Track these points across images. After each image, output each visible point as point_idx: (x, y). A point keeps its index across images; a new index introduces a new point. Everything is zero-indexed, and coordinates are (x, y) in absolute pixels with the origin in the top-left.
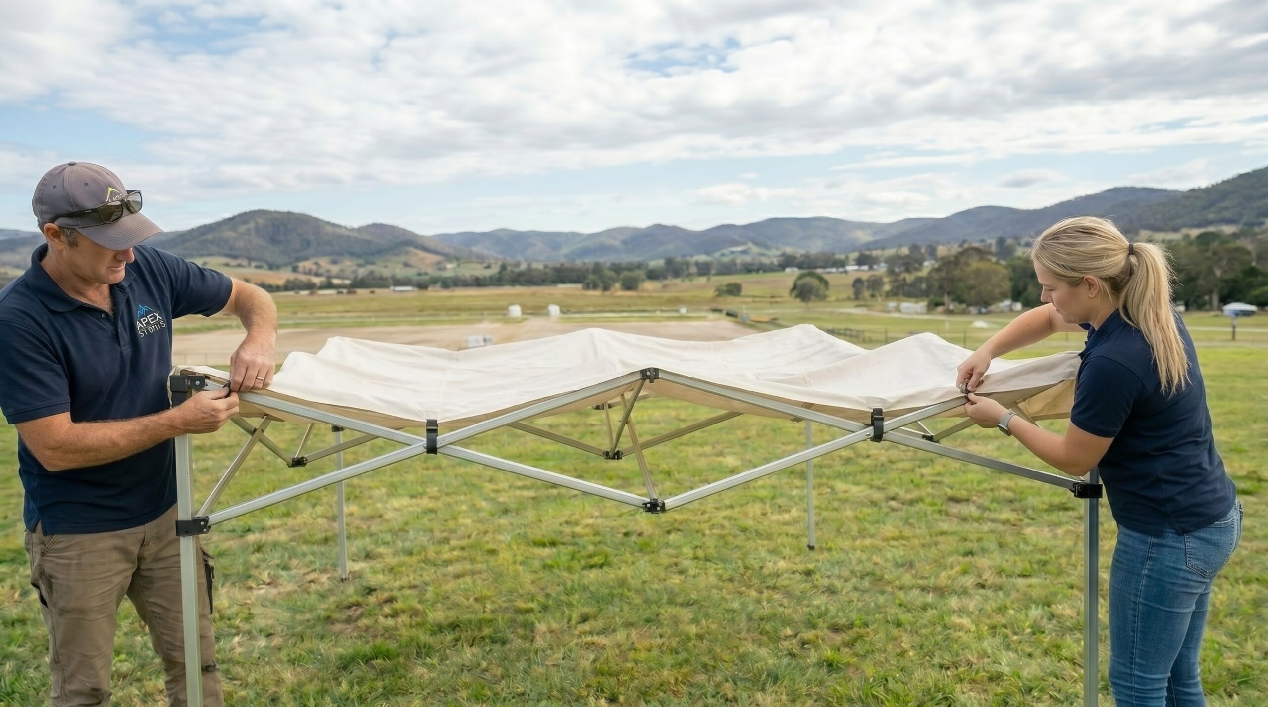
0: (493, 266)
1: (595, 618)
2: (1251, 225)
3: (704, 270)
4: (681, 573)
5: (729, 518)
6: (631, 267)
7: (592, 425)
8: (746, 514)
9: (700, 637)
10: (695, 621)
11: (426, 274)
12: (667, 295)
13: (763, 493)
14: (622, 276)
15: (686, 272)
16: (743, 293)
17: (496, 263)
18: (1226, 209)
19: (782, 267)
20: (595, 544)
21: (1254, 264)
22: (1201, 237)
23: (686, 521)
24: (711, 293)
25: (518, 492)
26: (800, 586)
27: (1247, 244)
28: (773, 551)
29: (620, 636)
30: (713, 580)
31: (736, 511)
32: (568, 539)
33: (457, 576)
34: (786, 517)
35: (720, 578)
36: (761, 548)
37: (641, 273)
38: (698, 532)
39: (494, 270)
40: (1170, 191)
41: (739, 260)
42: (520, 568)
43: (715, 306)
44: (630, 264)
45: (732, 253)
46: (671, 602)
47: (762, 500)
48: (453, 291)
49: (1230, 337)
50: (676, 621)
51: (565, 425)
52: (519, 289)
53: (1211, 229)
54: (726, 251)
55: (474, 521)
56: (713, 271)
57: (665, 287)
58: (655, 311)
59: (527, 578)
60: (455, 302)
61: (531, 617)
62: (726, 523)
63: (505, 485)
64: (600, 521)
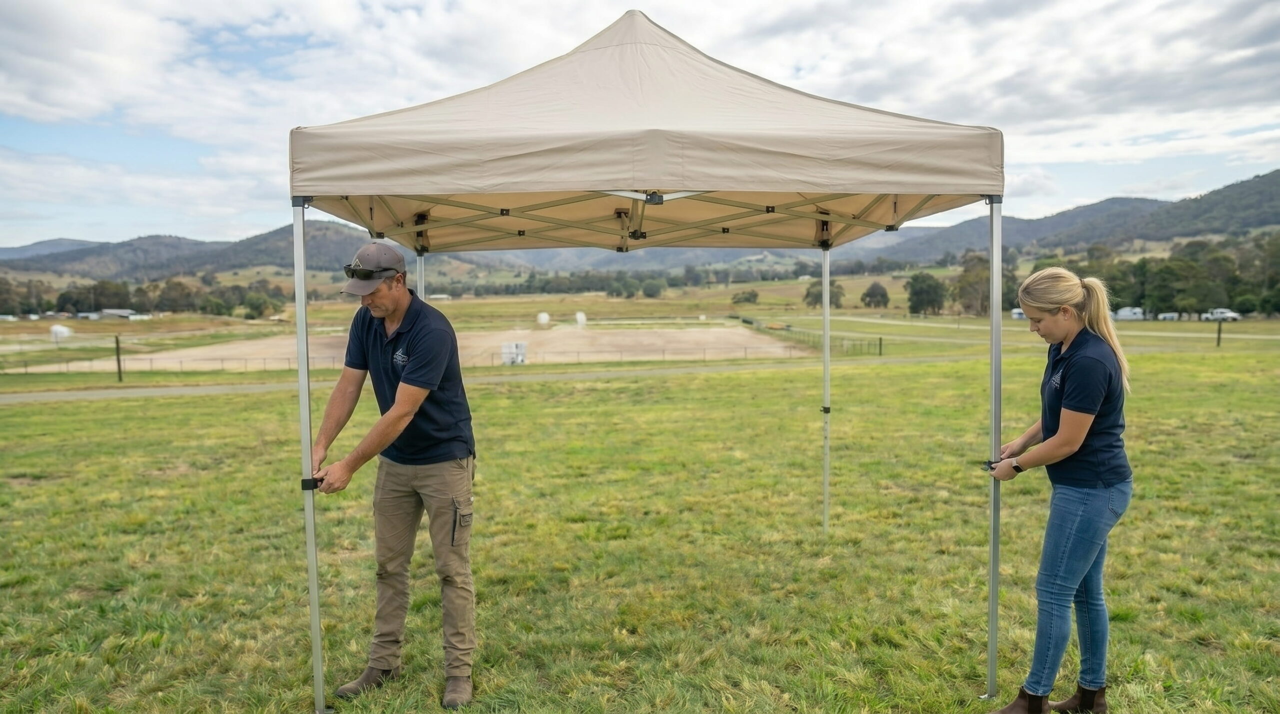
0: (523, 275)
1: (618, 574)
2: (1235, 234)
3: (723, 277)
4: (692, 542)
5: (735, 501)
6: (654, 275)
7: (616, 424)
8: (750, 498)
9: (704, 589)
10: (703, 578)
11: (459, 282)
12: (688, 301)
13: (764, 481)
14: (643, 284)
15: (706, 281)
16: (759, 300)
17: (525, 272)
18: (1215, 218)
19: (797, 274)
20: (619, 521)
21: (1238, 273)
22: (1190, 245)
23: (697, 503)
24: (729, 301)
25: (551, 480)
26: (790, 552)
27: (1231, 253)
28: (772, 527)
29: (640, 588)
30: (717, 548)
31: (740, 496)
32: (596, 517)
33: (505, 544)
34: (785, 499)
35: (724, 546)
36: (760, 524)
37: (663, 281)
38: (706, 511)
39: (523, 279)
40: (1161, 202)
41: (755, 267)
42: (556, 539)
43: (733, 313)
44: (653, 272)
45: (749, 261)
46: (682, 563)
47: (764, 487)
48: (484, 298)
49: (1215, 343)
50: (685, 578)
51: (593, 424)
52: (546, 297)
53: (1199, 238)
54: (742, 259)
55: (516, 503)
56: (731, 279)
57: (685, 293)
58: (674, 318)
59: (562, 546)
60: (486, 310)
61: (566, 574)
62: (733, 505)
63: (541, 474)
64: (623, 502)
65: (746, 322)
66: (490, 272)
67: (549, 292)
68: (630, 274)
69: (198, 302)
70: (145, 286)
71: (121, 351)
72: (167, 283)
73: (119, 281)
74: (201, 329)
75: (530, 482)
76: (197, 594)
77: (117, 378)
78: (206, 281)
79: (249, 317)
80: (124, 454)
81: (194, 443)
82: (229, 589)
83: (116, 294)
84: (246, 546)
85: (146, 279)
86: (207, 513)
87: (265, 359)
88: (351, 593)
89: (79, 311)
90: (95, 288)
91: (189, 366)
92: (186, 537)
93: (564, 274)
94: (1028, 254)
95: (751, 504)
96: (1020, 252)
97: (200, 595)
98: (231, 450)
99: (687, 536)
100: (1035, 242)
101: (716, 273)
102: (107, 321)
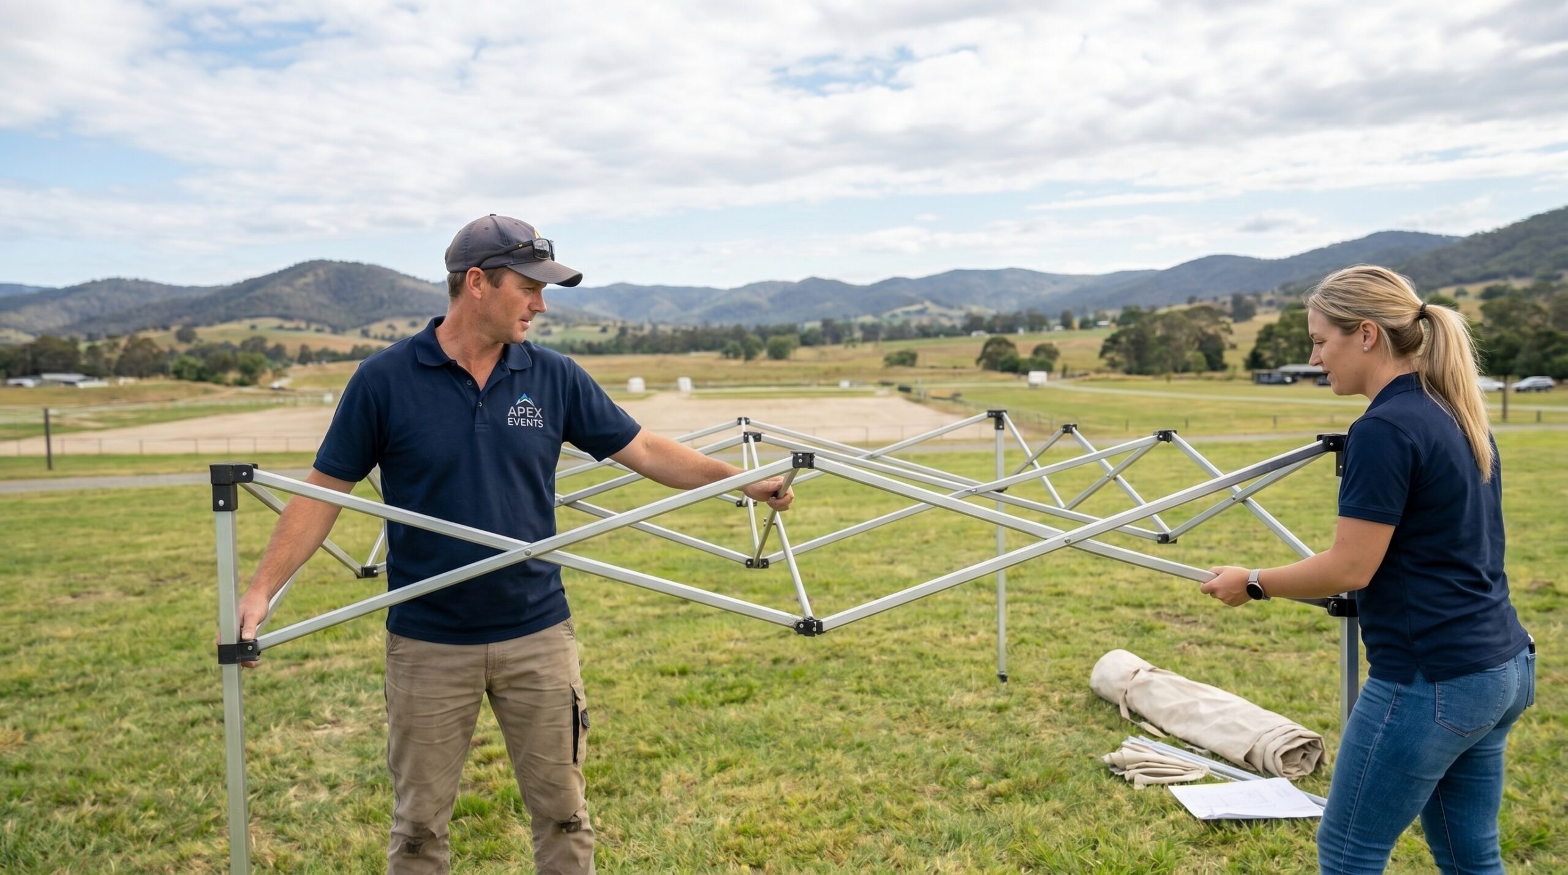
0: (610, 329)
1: (737, 764)
2: (1547, 278)
3: (871, 334)
6: (780, 331)
12: (824, 365)
14: (768, 341)
15: (849, 337)
16: (919, 362)
17: (613, 327)
18: (1516, 258)
19: (967, 330)
21: (1550, 327)
24: (879, 363)
37: (793, 338)
39: (611, 334)
41: (914, 322)
43: (885, 379)
44: (780, 326)
45: (906, 313)
52: (641, 359)
53: (1499, 283)
54: (898, 312)
56: (883, 336)
57: (822, 355)
58: (810, 385)
65: (905, 389)
66: (567, 327)
67: (644, 352)
68: (752, 328)
69: (172, 364)
70: (99, 342)
71: (51, 429)
72: (130, 340)
73: (65, 338)
74: (172, 400)
75: (610, 613)
76: (83, 800)
77: (45, 465)
78: (183, 337)
79: (242, 384)
80: (27, 573)
81: (131, 556)
82: (136, 791)
83: (61, 354)
84: (176, 716)
85: (103, 335)
86: (127, 664)
87: (255, 438)
88: (323, 796)
89: (10, 376)
90: (32, 346)
91: (149, 449)
92: (88, 703)
93: (666, 329)
94: (1270, 303)
95: (926, 647)
96: (1260, 303)
97: (87, 802)
98: (178, 567)
99: (836, 698)
100: (1276, 289)
101: (863, 327)
102: (49, 388)
